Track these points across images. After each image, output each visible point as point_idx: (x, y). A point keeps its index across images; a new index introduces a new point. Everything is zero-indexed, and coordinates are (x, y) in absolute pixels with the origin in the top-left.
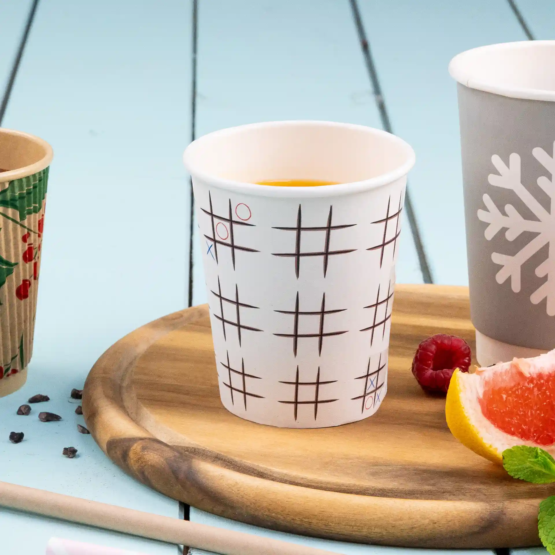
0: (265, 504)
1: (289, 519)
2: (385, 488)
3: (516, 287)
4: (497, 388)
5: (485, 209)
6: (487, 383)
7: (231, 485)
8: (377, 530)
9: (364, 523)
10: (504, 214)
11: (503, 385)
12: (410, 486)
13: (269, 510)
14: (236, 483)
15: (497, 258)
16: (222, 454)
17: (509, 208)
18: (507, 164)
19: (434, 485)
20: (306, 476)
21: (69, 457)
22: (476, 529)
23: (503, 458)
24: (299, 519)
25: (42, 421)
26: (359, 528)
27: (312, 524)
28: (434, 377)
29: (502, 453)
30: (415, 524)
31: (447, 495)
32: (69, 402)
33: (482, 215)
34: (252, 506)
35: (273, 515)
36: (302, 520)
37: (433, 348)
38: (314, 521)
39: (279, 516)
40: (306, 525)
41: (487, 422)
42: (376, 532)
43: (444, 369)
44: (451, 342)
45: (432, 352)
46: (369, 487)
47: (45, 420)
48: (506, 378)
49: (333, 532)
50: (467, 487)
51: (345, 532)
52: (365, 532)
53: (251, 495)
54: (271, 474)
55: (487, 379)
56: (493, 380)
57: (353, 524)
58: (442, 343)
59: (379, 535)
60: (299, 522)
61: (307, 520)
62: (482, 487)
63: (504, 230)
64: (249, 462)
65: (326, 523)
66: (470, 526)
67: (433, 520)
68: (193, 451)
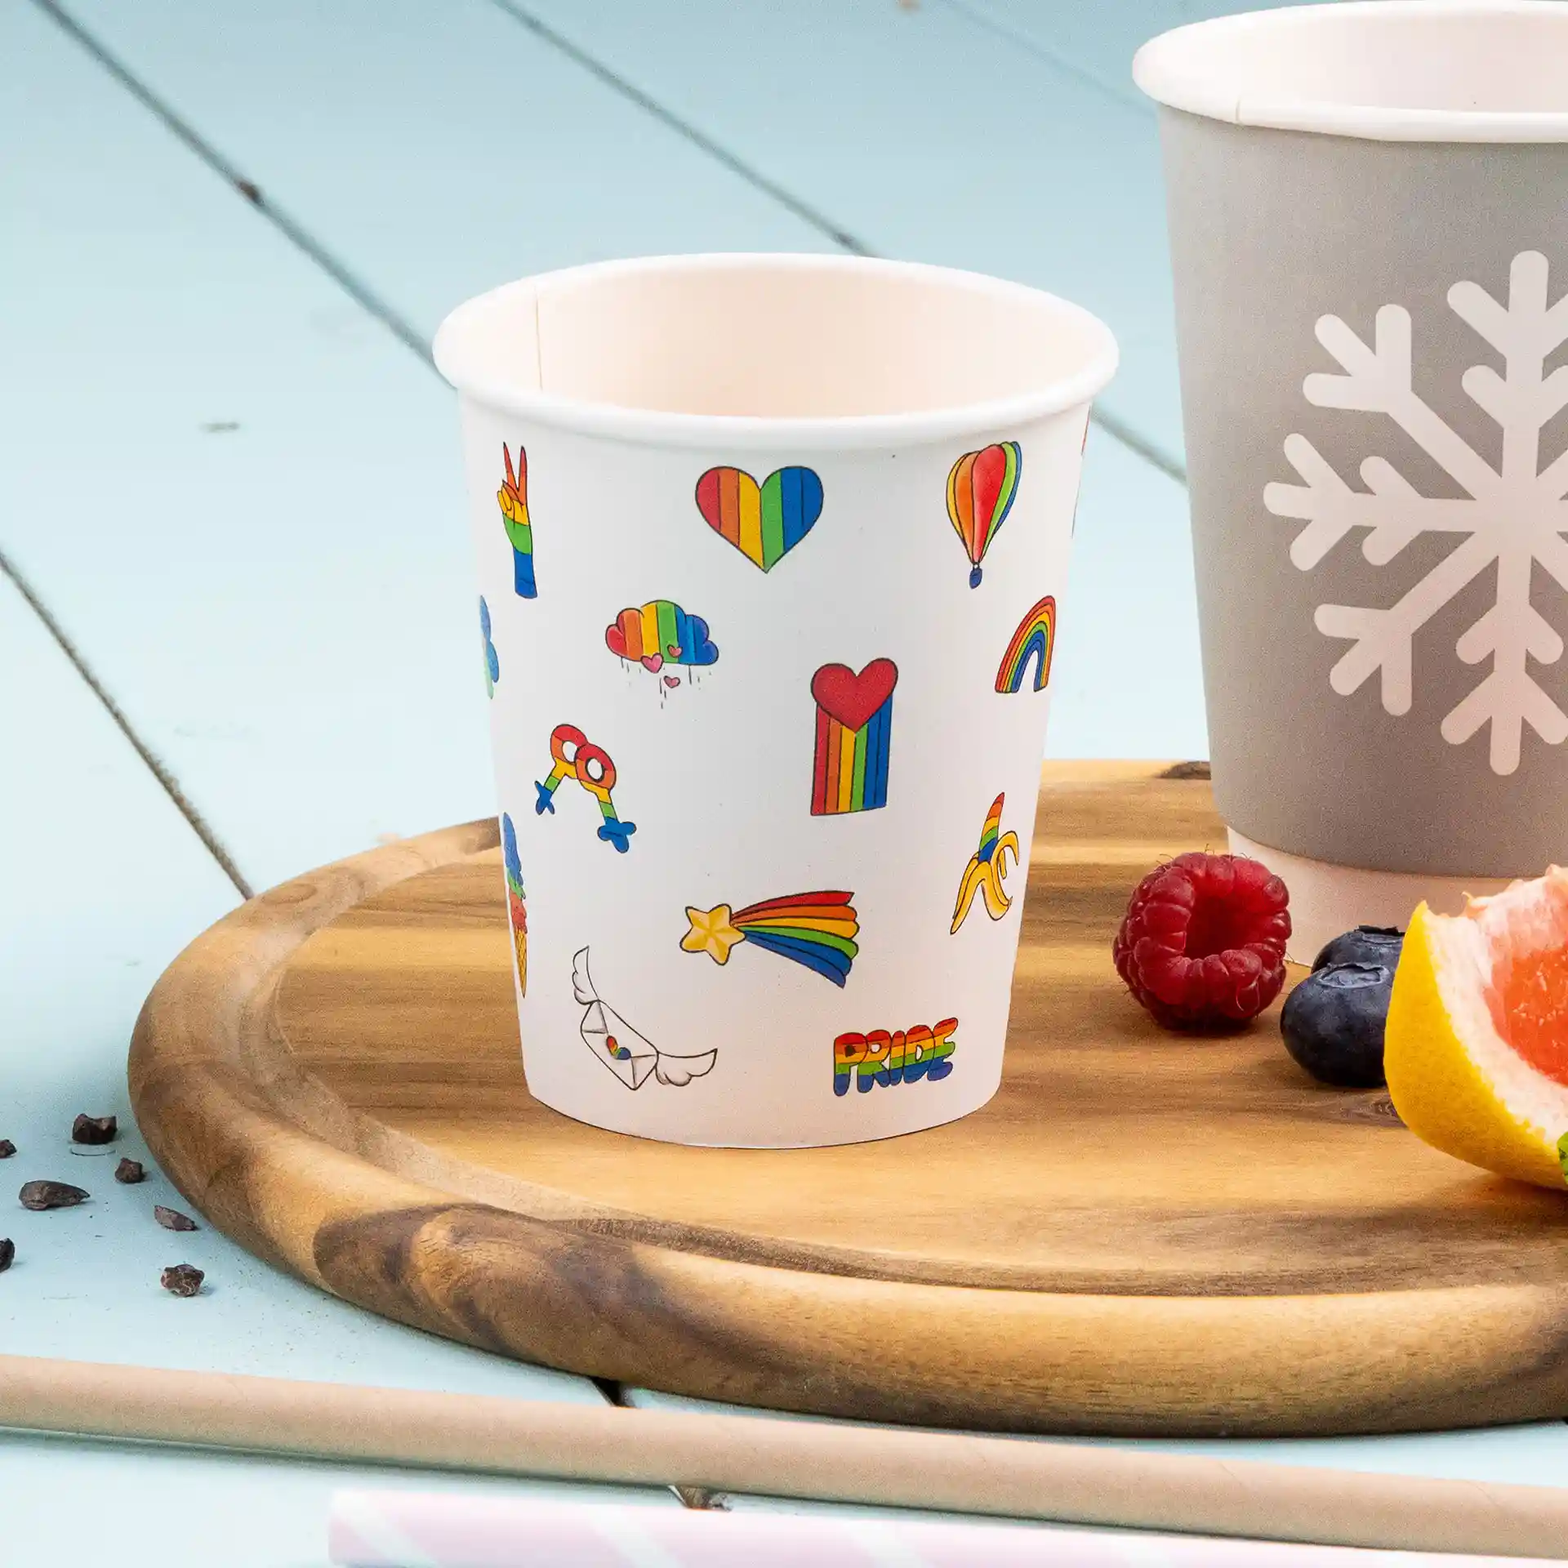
0: (898, 1351)
1: (976, 1386)
2: (1232, 1272)
3: (1397, 699)
4: (1525, 955)
5: (1293, 478)
6: (1496, 943)
7: (781, 1306)
8: (1251, 1391)
9: (1208, 1372)
10: (1359, 486)
11: (1539, 945)
12: (1300, 1262)
13: (913, 1366)
14: (796, 1298)
15: (1331, 620)
16: (707, 1226)
17: (1375, 469)
18: (1369, 338)
19: (1363, 1252)
20: (988, 1260)
21: (186, 1294)
22: (1531, 1362)
23: (1563, 1156)
24: (1009, 1383)
25: (31, 1209)
26: (1195, 1389)
27: (1050, 1393)
28: (1202, 975)
29: (1558, 1142)
30: (1358, 1363)
31: (1411, 1277)
32: (73, 1153)
33: (1279, 499)
34: (858, 1360)
35: (927, 1378)
36: (1017, 1385)
37: (1187, 891)
38: (1057, 1384)
39: (948, 1380)
40: (1032, 1398)
41: (1510, 1056)
42: (1244, 1397)
43: (1227, 951)
44: (1232, 872)
45: (1186, 905)
46: (1183, 1273)
47: (45, 1206)
48: (1543, 925)
49: (1117, 1409)
50: (1455, 1249)
51: (1152, 1408)
52: (1211, 1401)
53: (850, 1329)
54: (877, 1267)
55: (1495, 931)
56: (1513, 934)
57: (1175, 1379)
58: (1208, 875)
59: (1253, 1404)
60: (1009, 1393)
61: (1033, 1382)
62: (1497, 1246)
63: (1358, 534)
64: (796, 1239)
65: (1092, 1385)
66: (1513, 1355)
67: (1407, 1347)
68: (604, 1230)
